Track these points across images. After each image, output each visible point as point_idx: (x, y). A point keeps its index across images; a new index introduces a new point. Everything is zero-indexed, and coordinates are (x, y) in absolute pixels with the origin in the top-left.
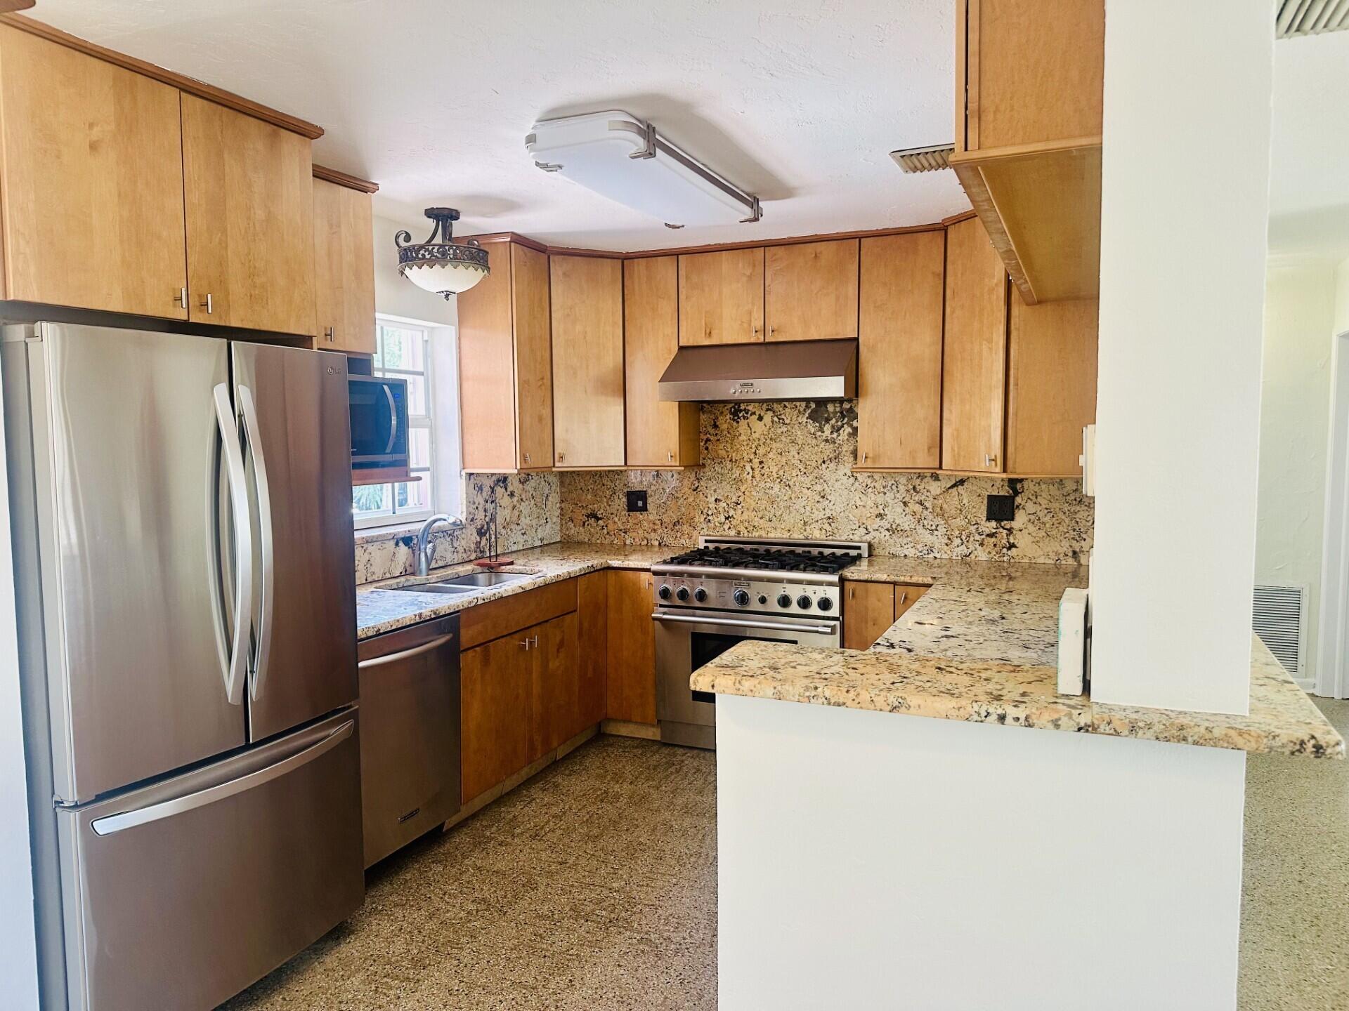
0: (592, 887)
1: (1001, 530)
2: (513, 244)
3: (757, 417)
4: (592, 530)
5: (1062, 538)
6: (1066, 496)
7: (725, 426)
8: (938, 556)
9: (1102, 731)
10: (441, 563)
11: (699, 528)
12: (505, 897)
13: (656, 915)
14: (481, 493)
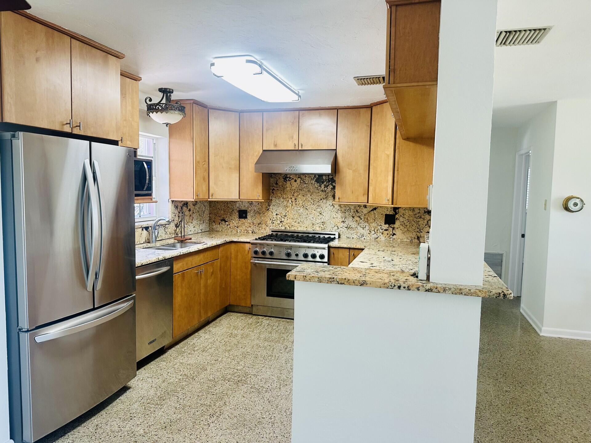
0: (229, 369)
1: (390, 228)
2: (194, 104)
3: (294, 180)
4: (223, 226)
5: (413, 231)
6: (415, 215)
7: (281, 184)
8: (365, 238)
9: (434, 291)
10: (160, 239)
11: (269, 226)
12: (194, 373)
13: (257, 378)
14: (177, 209)
